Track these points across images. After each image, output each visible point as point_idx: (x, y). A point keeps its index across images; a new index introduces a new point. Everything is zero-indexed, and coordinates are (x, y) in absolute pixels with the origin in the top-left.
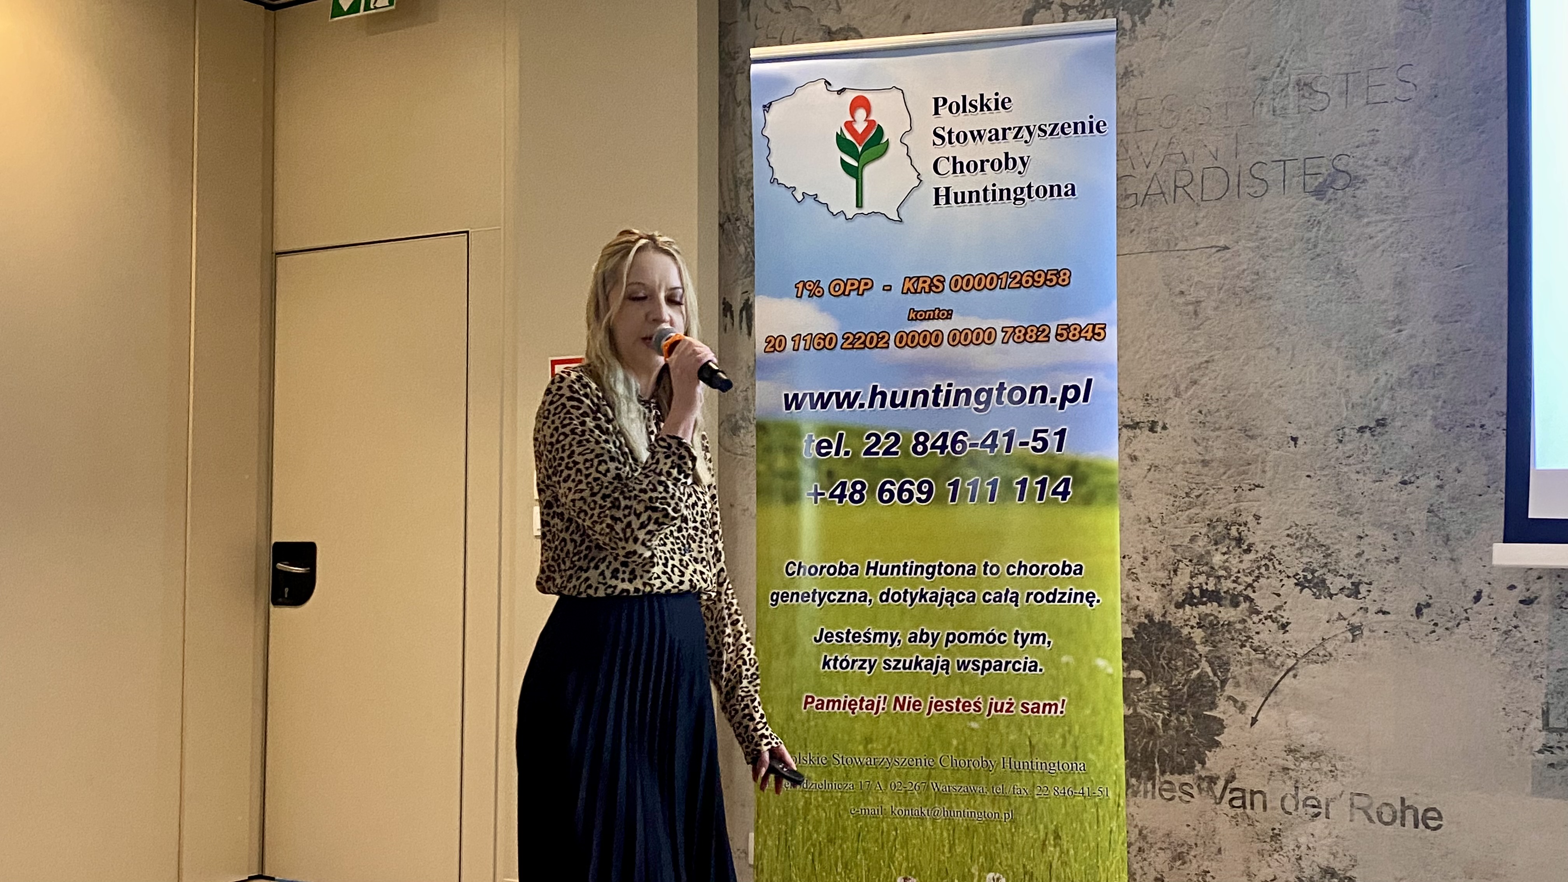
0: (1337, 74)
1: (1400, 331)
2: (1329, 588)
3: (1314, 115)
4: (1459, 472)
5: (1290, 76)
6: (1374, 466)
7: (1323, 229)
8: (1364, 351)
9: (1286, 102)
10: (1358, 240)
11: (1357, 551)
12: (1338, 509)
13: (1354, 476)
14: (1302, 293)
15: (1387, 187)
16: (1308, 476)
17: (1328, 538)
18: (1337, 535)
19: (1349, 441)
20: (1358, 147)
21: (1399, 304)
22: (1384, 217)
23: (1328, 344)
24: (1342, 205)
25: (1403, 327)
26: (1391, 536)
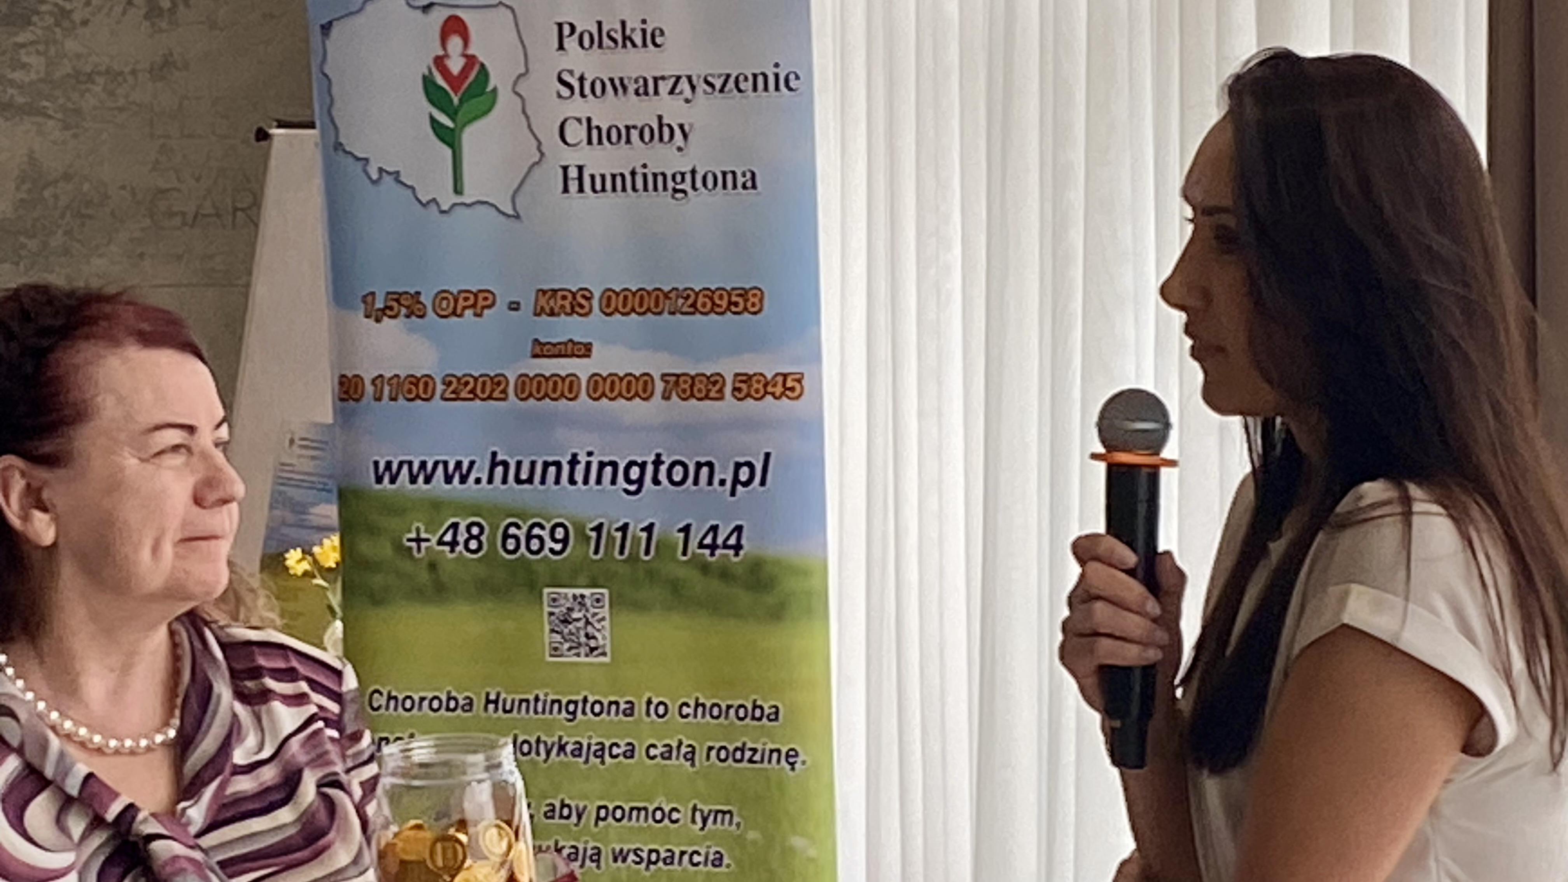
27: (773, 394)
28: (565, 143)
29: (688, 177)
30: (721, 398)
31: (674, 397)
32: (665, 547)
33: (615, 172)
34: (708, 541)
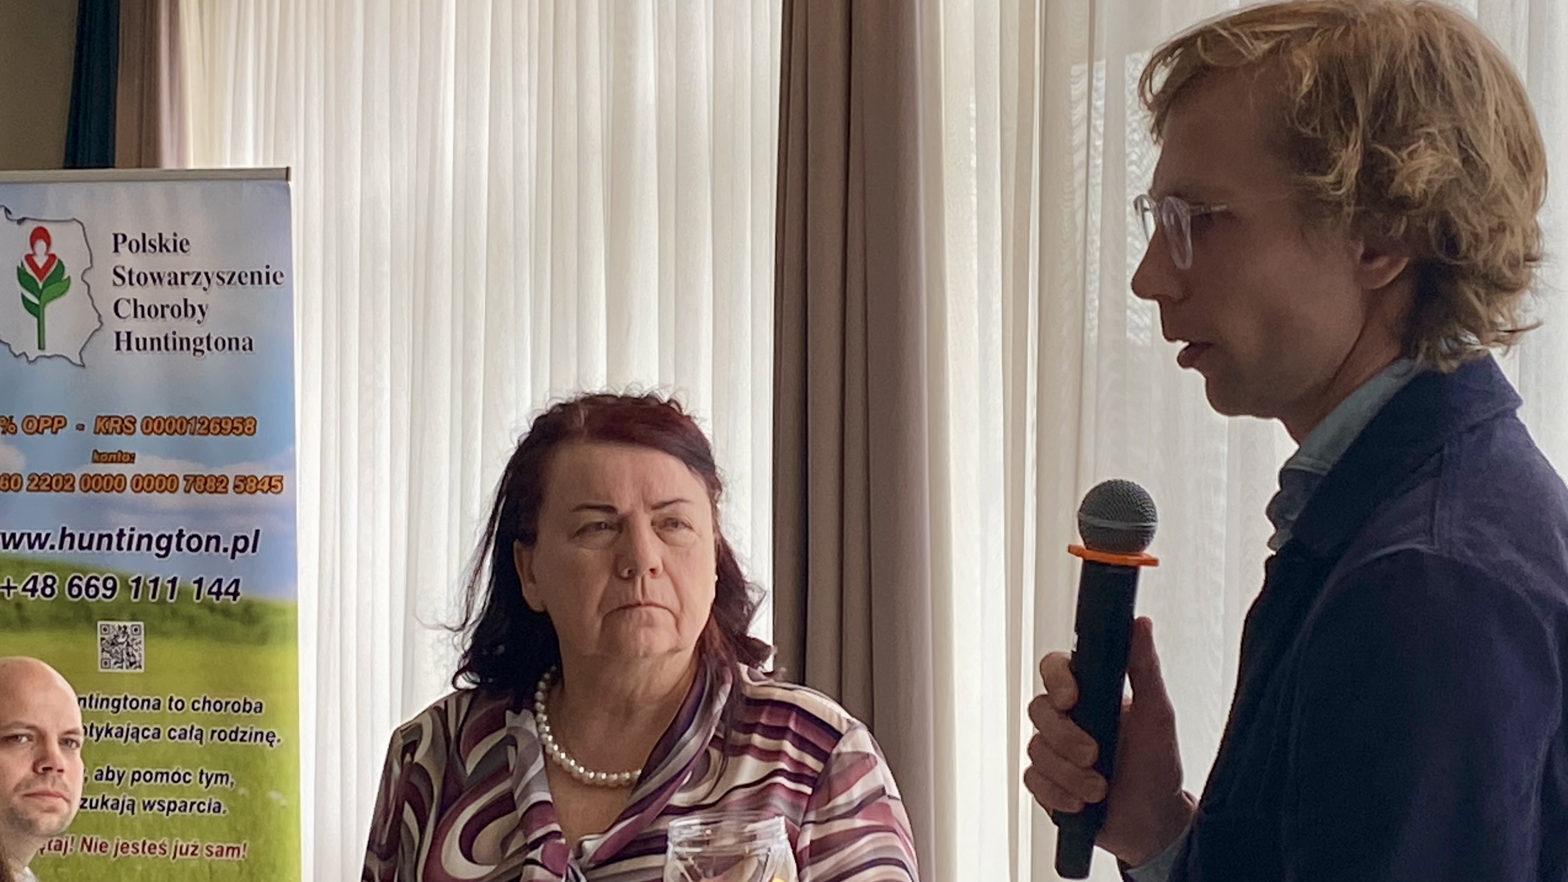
27: (263, 491)
28: (118, 314)
29: (205, 341)
30: (226, 492)
31: (193, 490)
32: (184, 594)
33: (152, 336)
34: (215, 589)
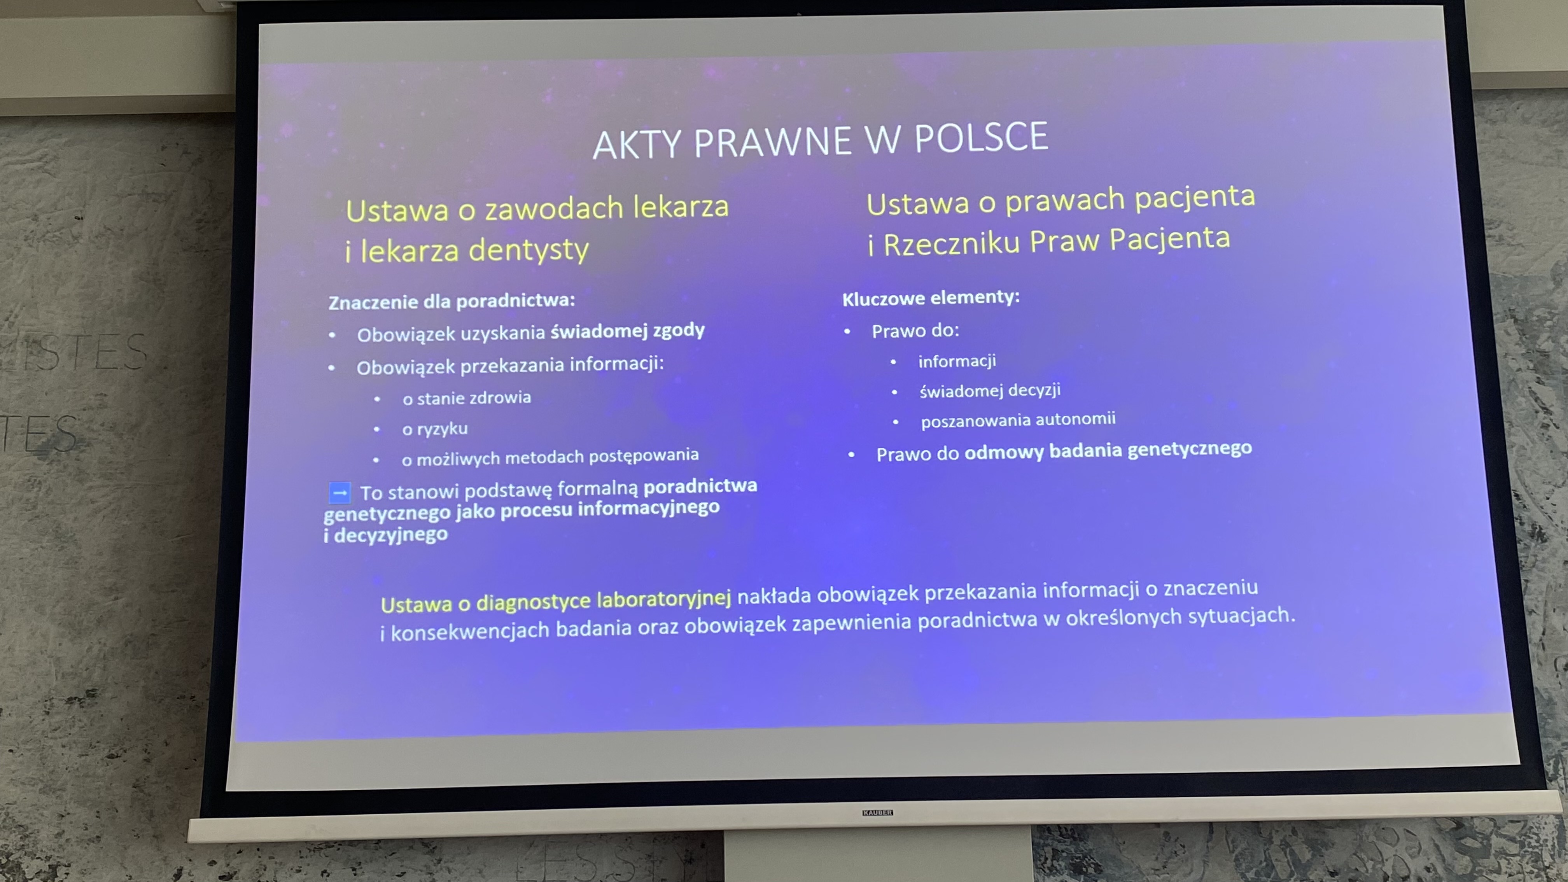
0: (69, 335)
1: (116, 599)
2: (24, 873)
3: (41, 372)
4: (167, 745)
5: (18, 331)
6: (81, 739)
7: (43, 490)
8: (77, 618)
9: (13, 357)
10: (79, 503)
11: (56, 832)
12: (41, 786)
13: (59, 750)
14: (18, 556)
15: (111, 453)
16: (11, 751)
17: (27, 817)
18: (37, 815)
19: (58, 713)
20: (84, 410)
21: (118, 571)
22: (107, 482)
23: (40, 609)
24: (65, 467)
25: (119, 595)
26: (93, 813)
